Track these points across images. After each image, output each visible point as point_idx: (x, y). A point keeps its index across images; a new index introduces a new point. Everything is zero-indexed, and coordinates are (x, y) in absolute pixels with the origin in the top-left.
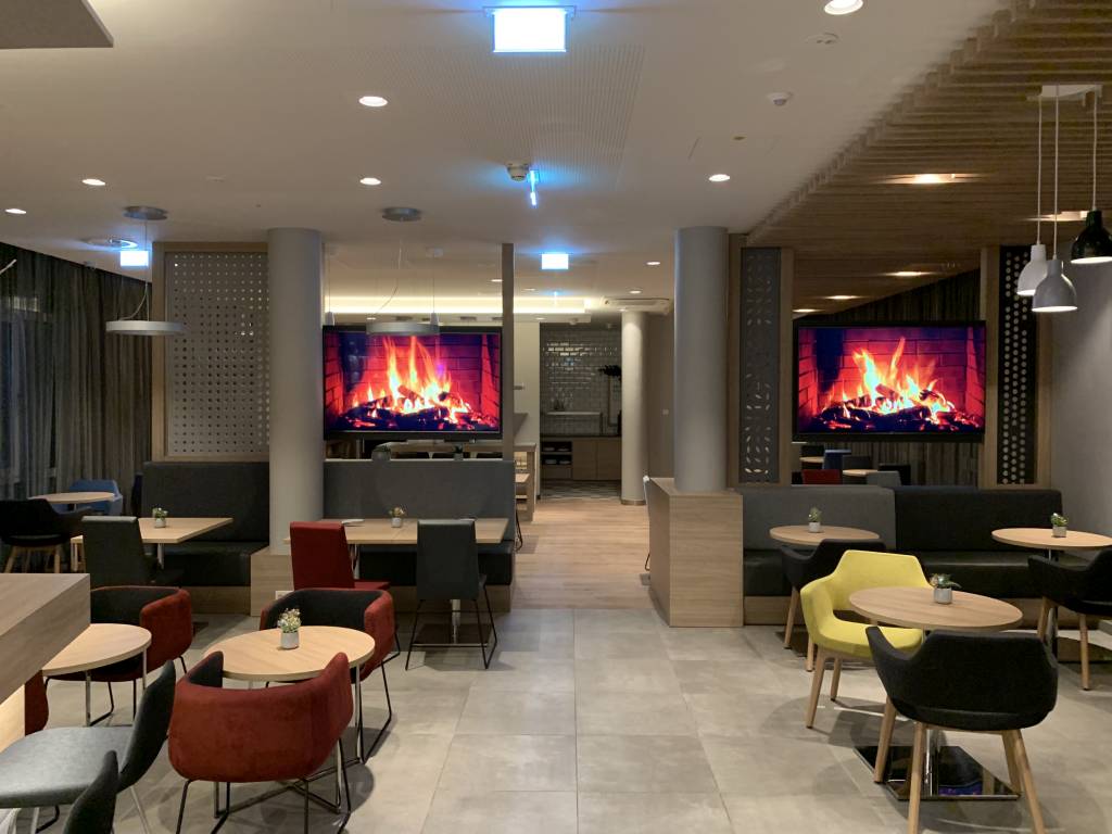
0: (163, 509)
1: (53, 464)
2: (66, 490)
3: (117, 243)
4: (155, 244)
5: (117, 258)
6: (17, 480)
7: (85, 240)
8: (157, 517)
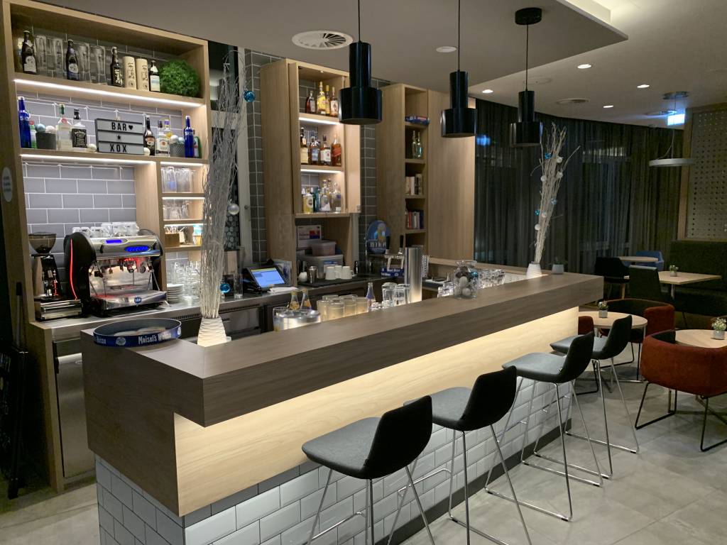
0: (676, 266)
1: (627, 240)
2: (633, 255)
3: (666, 113)
4: (687, 110)
5: (665, 121)
6: (607, 248)
7: (647, 114)
8: (672, 270)
